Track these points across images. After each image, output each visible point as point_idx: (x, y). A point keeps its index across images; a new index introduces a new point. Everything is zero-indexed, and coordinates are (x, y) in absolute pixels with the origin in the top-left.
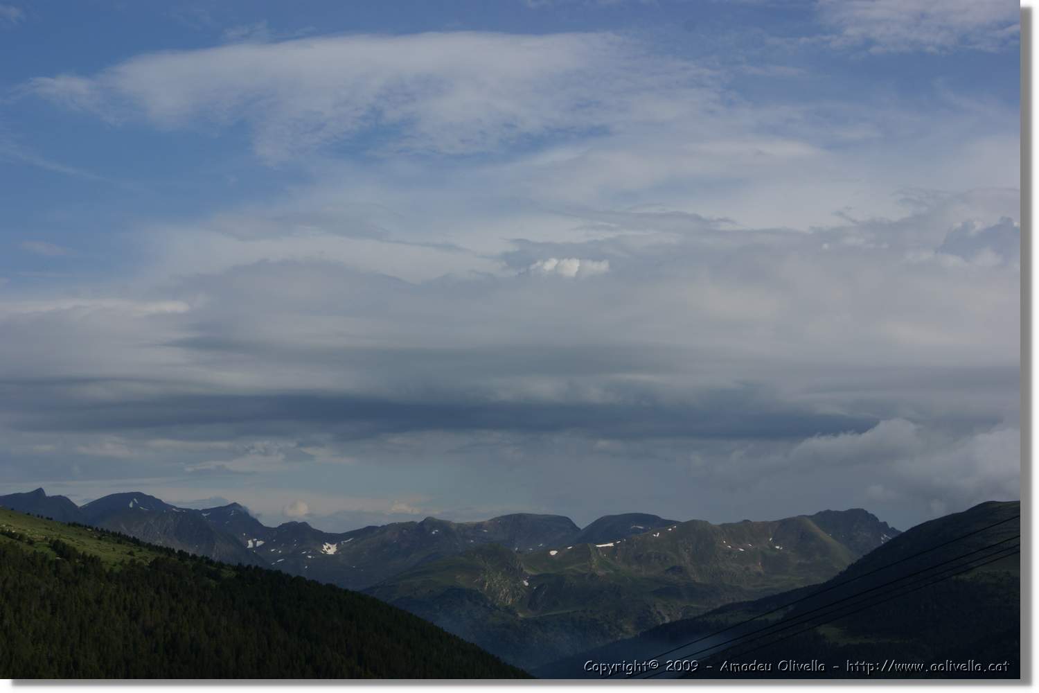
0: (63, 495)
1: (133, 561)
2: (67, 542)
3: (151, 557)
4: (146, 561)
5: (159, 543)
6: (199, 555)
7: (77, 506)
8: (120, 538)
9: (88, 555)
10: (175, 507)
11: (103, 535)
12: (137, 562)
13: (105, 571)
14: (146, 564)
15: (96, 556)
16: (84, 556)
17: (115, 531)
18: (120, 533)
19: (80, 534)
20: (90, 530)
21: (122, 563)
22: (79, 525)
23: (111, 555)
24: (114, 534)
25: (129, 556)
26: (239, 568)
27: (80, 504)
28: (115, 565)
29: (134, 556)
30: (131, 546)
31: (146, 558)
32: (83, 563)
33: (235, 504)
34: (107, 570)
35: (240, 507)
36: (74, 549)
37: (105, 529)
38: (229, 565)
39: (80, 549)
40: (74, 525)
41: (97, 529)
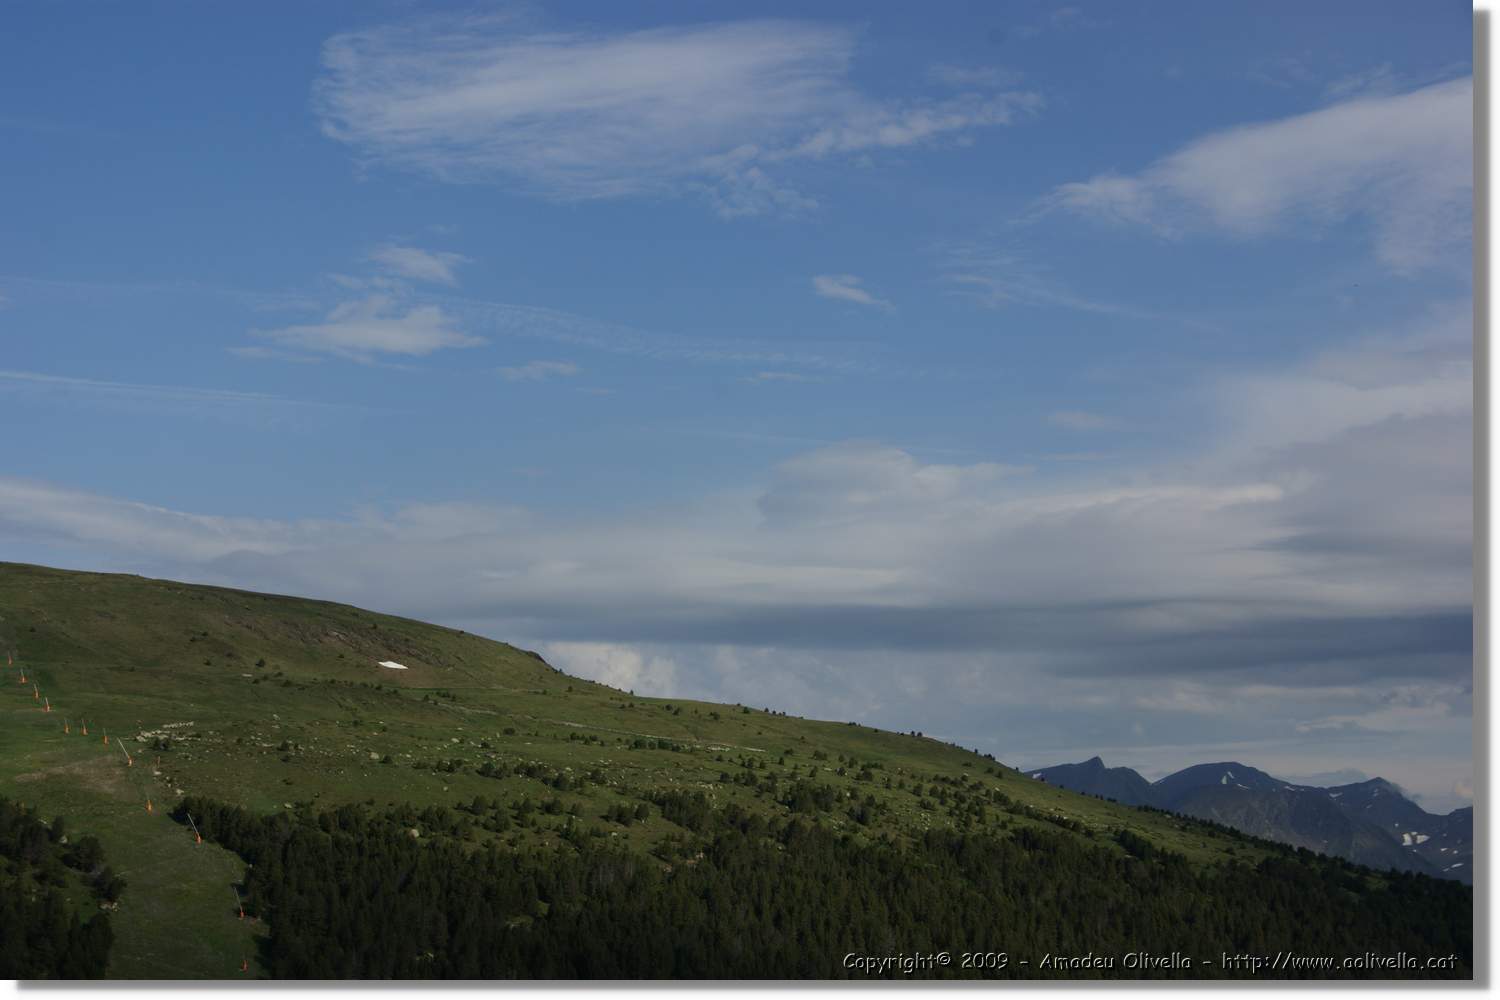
0: (1128, 765)
1: (1232, 862)
2: (1139, 833)
3: (1260, 857)
4: (1252, 862)
5: (1268, 836)
6: (1330, 854)
7: (1148, 783)
8: (1212, 829)
9: (1169, 852)
10: (1288, 784)
11: (1187, 824)
12: (1239, 864)
13: (1193, 875)
14: (1252, 867)
15: (1180, 855)
16: (1162, 854)
17: (1204, 818)
18: (1211, 821)
19: (1156, 823)
20: (1168, 816)
21: (1217, 865)
22: (1154, 810)
23: (1200, 852)
24: (1203, 824)
25: (1228, 855)
26: (1392, 876)
27: (1152, 780)
28: (1208, 868)
29: (1233, 854)
30: (1228, 841)
31: (1251, 859)
32: (1163, 864)
33: (1378, 781)
34: (1198, 875)
35: (1388, 784)
36: (1149, 844)
37: (1190, 815)
38: (1376, 871)
39: (1158, 845)
40: (1147, 809)
41: (1178, 815)
